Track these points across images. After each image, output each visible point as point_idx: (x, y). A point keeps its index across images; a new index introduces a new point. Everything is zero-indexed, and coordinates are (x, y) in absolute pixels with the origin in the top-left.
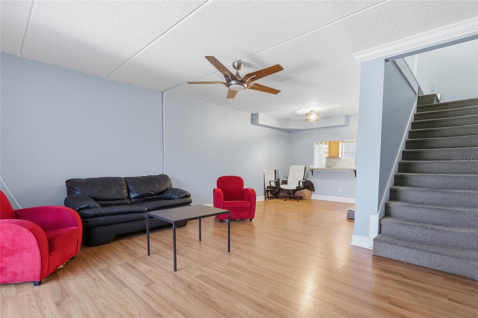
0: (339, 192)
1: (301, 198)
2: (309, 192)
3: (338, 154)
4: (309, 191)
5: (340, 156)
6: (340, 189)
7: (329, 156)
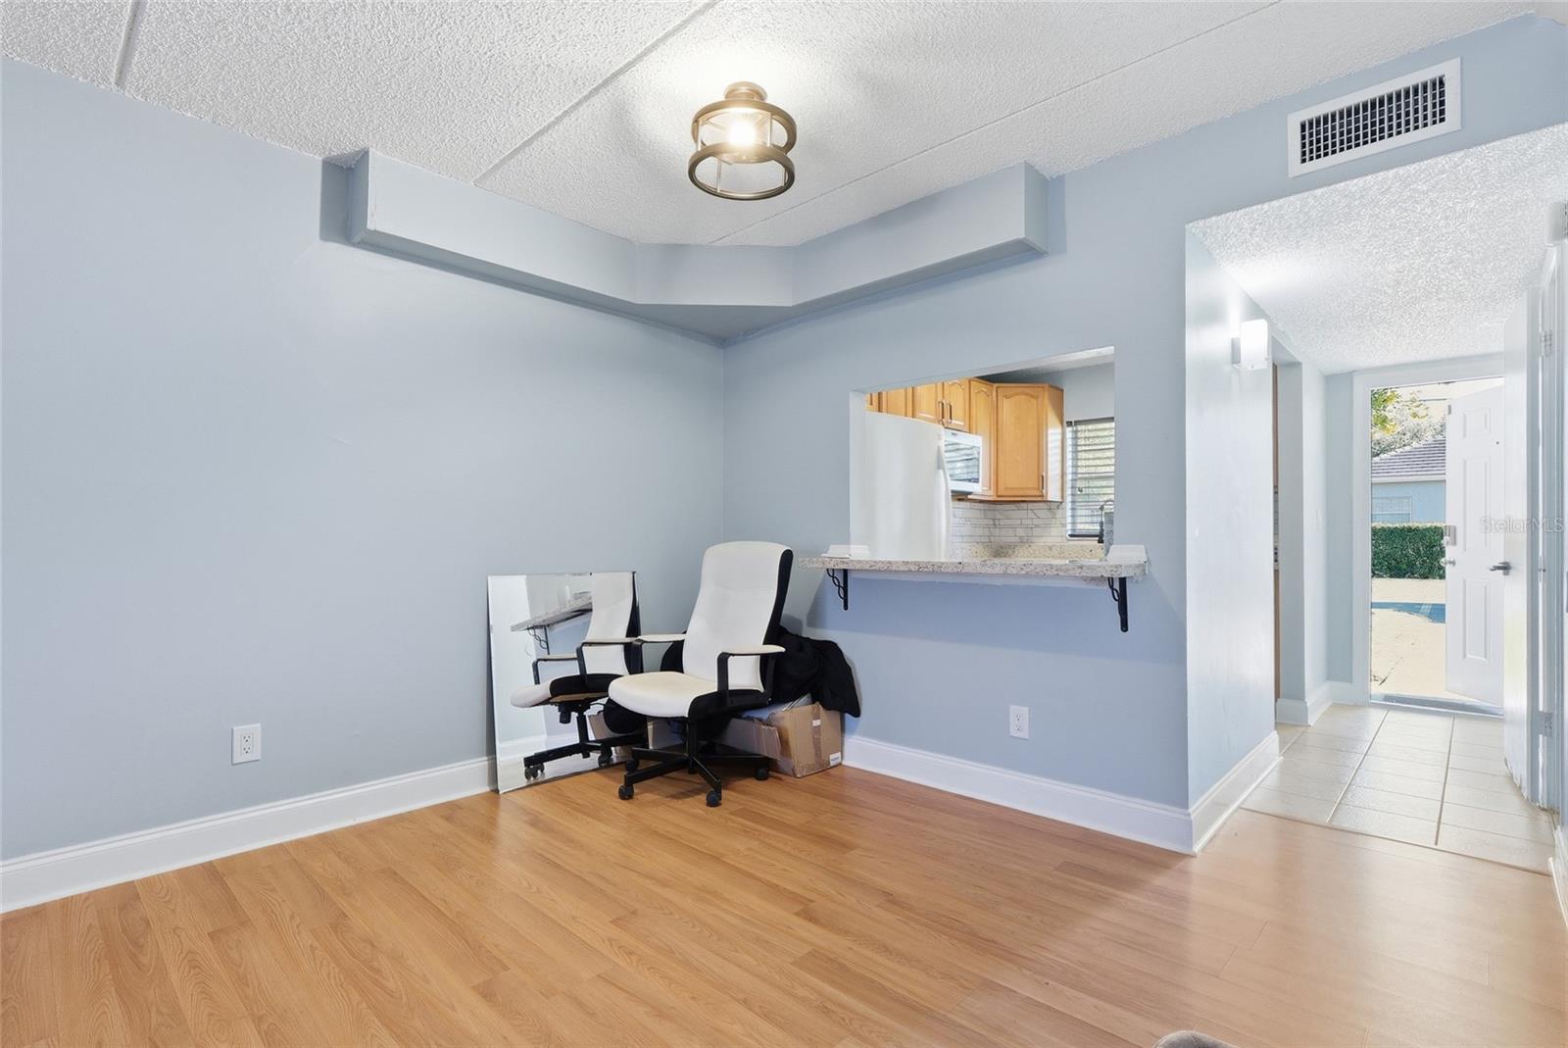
0: (1014, 732)
1: (762, 768)
2: (816, 723)
3: (1042, 480)
4: (817, 717)
5: (1053, 494)
6: (1013, 709)
7: (991, 493)
